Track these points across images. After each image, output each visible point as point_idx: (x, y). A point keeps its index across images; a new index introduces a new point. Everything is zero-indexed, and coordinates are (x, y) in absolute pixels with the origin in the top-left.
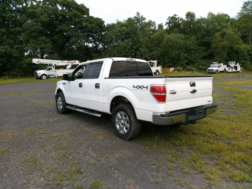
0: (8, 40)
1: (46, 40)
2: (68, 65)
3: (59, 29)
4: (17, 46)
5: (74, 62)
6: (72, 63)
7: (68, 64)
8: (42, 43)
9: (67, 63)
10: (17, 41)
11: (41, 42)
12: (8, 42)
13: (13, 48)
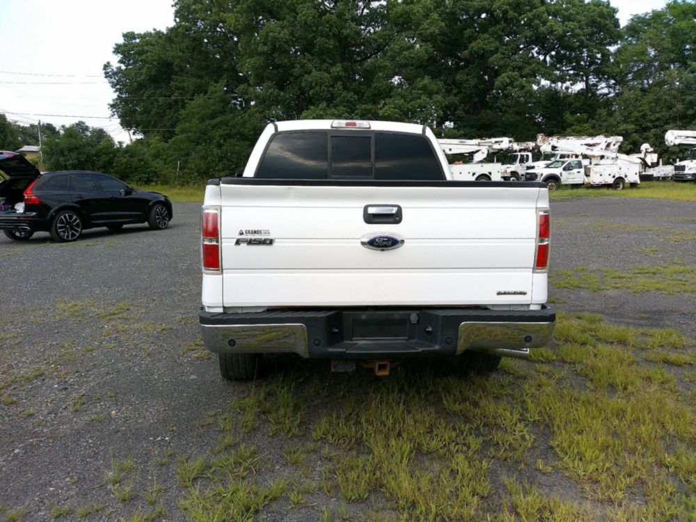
0: (345, 93)
1: (434, 87)
2: (477, 151)
3: (470, 52)
4: (364, 106)
5: (496, 142)
6: (490, 144)
7: (477, 148)
8: (421, 94)
9: (476, 145)
10: (365, 95)
11: (420, 92)
12: (344, 97)
13: (356, 112)
